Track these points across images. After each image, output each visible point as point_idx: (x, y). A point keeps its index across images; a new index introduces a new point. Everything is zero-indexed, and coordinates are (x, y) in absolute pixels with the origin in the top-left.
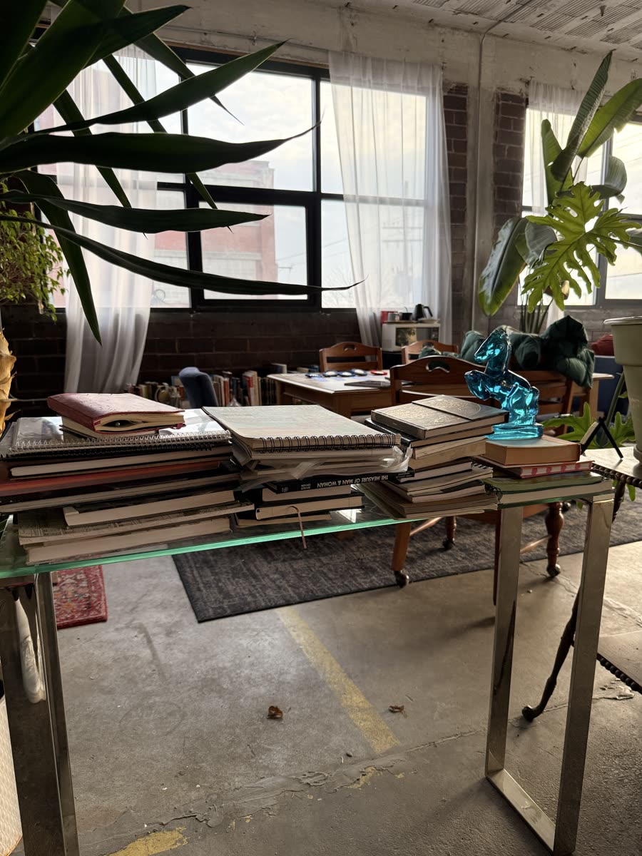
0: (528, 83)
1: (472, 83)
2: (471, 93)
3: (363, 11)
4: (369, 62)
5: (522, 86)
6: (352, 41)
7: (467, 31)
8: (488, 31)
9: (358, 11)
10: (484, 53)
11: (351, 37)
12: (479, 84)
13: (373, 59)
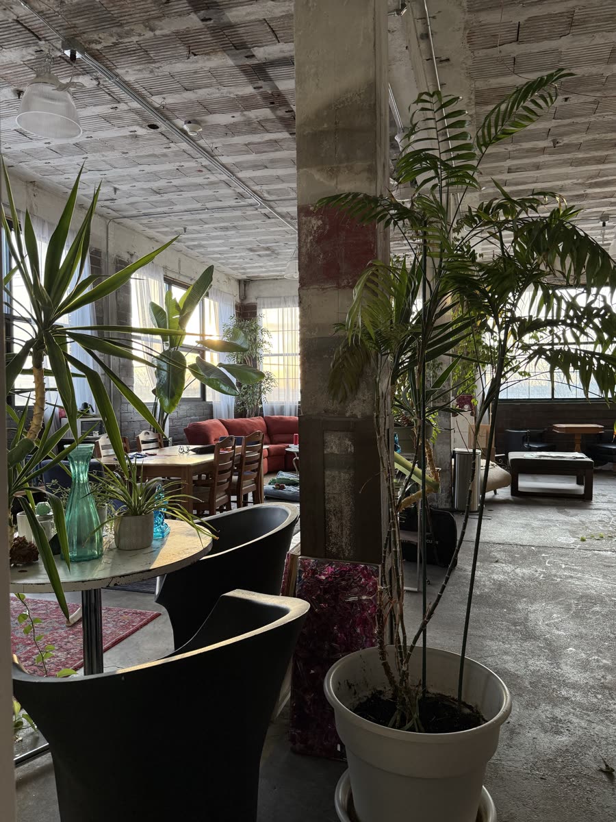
0: (132, 255)
1: (104, 250)
2: (103, 257)
3: (41, 188)
4: (46, 224)
5: (128, 256)
6: (34, 206)
7: (100, 215)
8: (113, 219)
9: (38, 187)
10: (109, 231)
11: (33, 203)
12: (107, 252)
13: (49, 223)
